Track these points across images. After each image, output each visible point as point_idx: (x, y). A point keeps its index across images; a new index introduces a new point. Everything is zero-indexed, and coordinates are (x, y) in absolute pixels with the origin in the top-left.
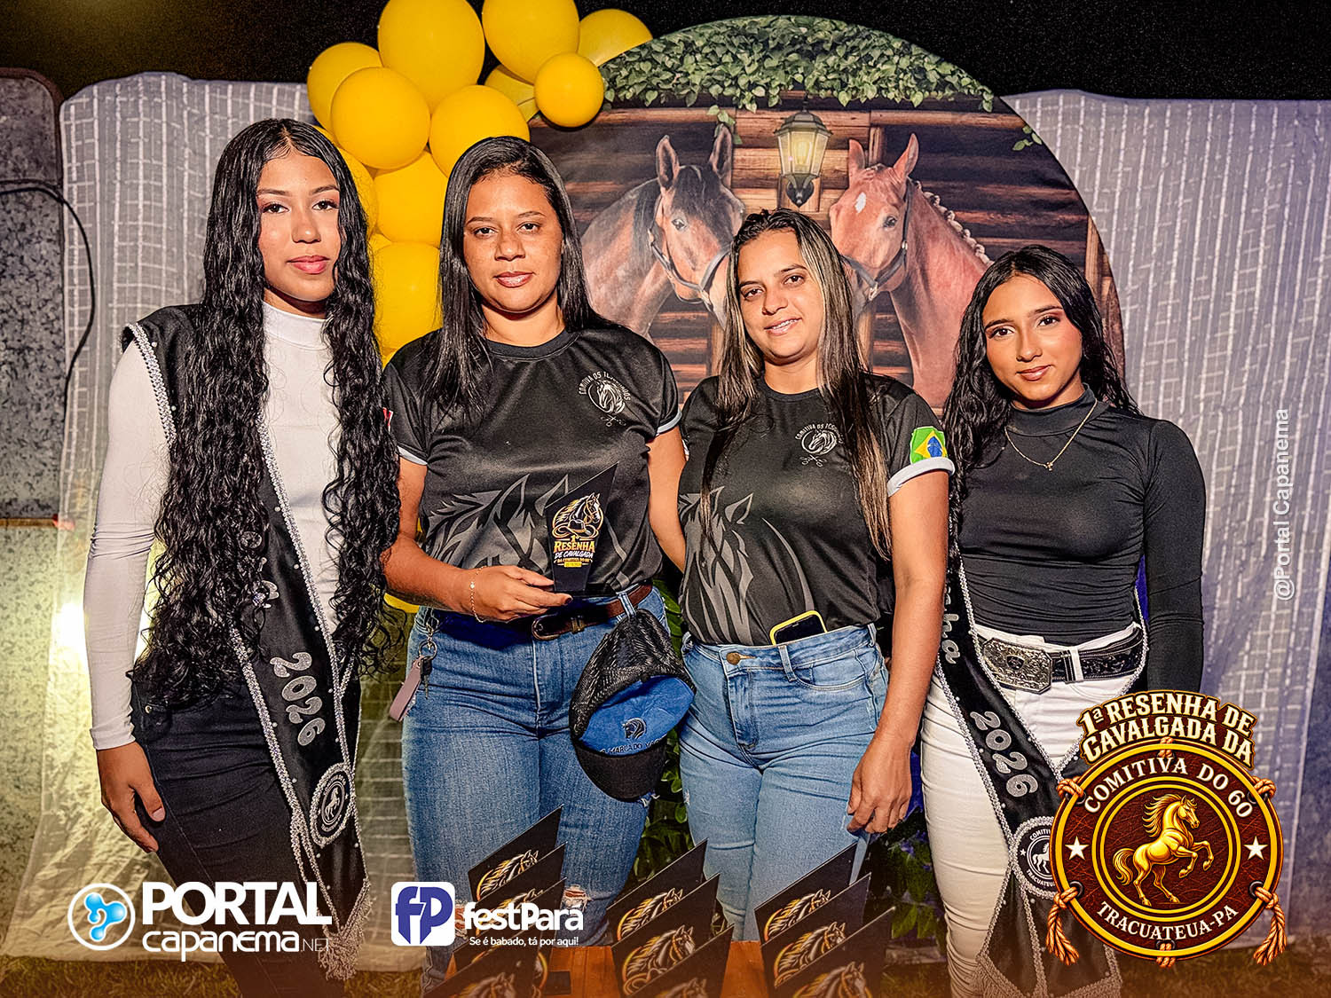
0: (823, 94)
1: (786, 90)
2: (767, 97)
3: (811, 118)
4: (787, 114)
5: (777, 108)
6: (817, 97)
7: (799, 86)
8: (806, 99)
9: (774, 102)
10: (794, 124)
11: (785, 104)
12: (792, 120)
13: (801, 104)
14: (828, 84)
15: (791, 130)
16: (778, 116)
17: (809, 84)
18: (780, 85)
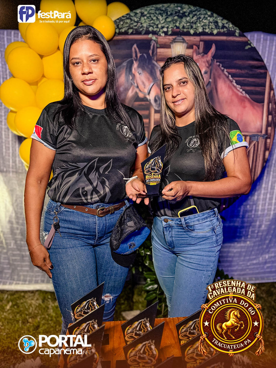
0: (185, 30)
1: (174, 29)
2: (168, 31)
3: (181, 38)
4: (174, 37)
5: (171, 35)
6: (183, 31)
7: (178, 28)
8: (180, 32)
9: (170, 33)
10: (176, 40)
11: (174, 34)
12: (175, 39)
13: (178, 34)
14: (187, 27)
15: (175, 42)
16: (171, 38)
17: (181, 27)
18: (172, 27)
